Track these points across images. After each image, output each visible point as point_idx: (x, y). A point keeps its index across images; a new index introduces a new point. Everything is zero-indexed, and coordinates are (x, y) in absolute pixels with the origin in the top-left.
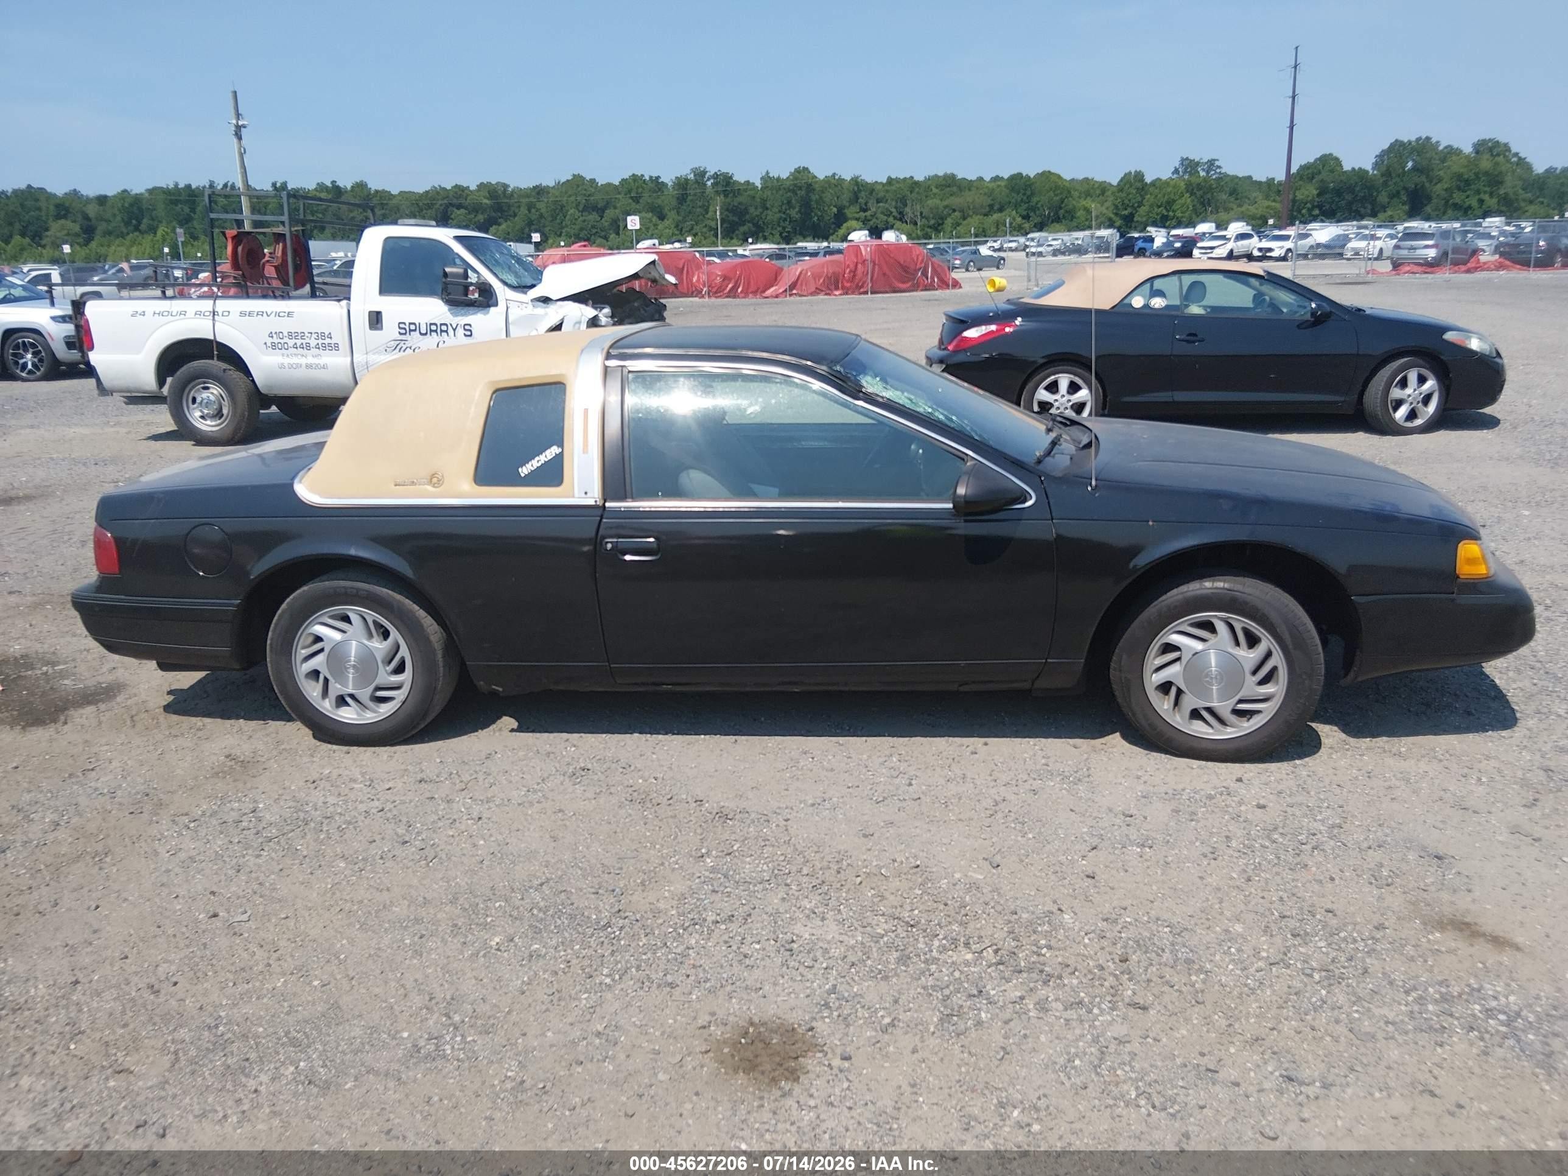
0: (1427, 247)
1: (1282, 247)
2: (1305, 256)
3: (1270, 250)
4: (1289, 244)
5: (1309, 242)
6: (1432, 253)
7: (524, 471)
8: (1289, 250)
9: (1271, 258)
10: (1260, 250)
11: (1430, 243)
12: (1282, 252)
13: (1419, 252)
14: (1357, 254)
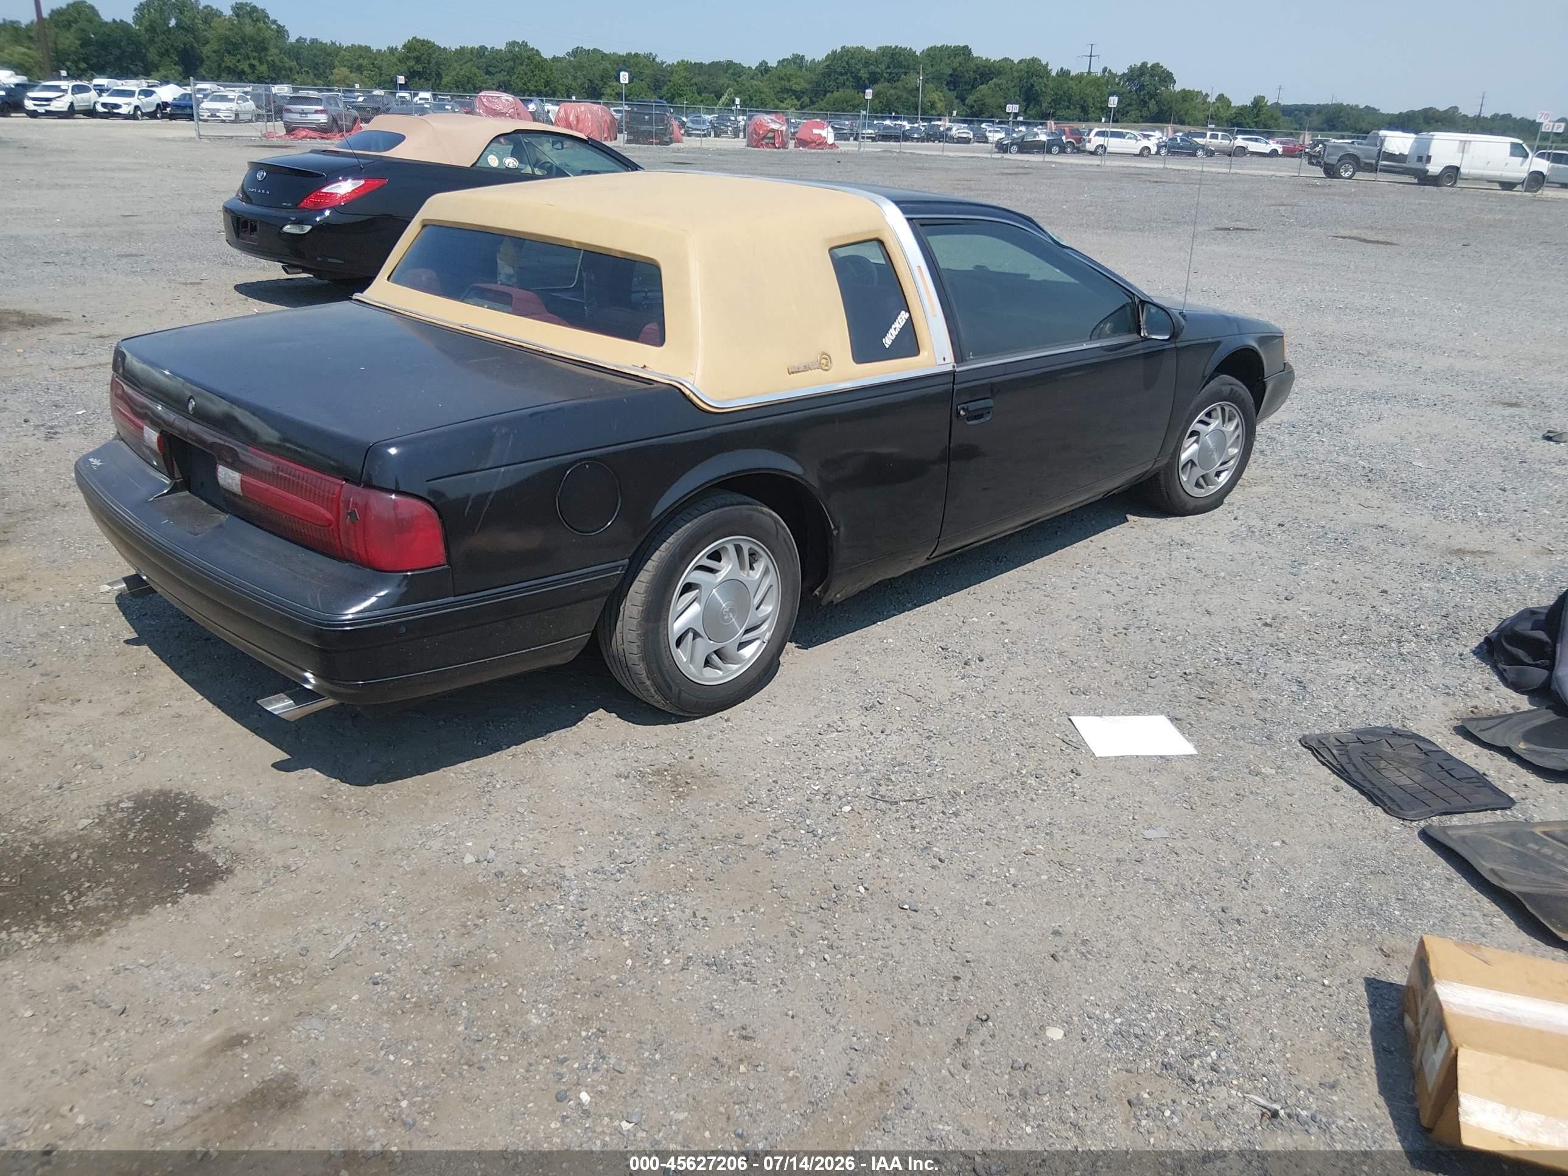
0: (316, 112)
1: (129, 104)
2: (152, 115)
3: (117, 106)
4: (135, 101)
5: (155, 99)
6: (323, 118)
7: (888, 341)
8: (137, 108)
9: (118, 115)
10: (104, 105)
11: (320, 108)
12: (131, 109)
13: (310, 117)
14: (213, 115)
